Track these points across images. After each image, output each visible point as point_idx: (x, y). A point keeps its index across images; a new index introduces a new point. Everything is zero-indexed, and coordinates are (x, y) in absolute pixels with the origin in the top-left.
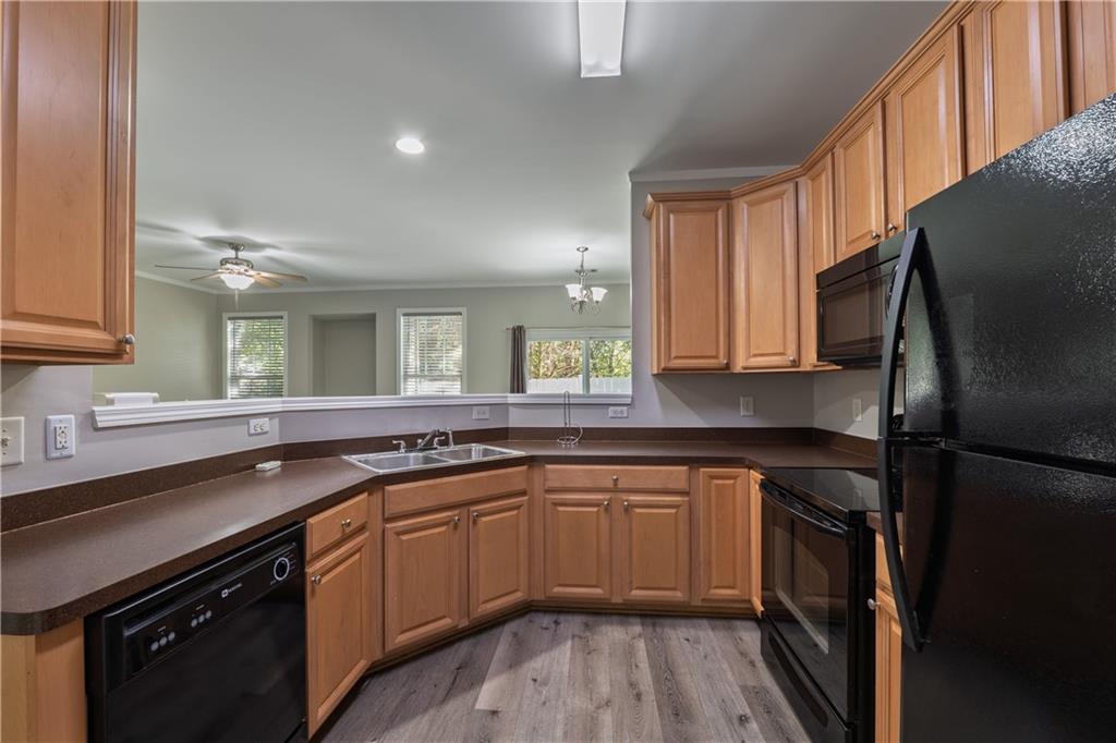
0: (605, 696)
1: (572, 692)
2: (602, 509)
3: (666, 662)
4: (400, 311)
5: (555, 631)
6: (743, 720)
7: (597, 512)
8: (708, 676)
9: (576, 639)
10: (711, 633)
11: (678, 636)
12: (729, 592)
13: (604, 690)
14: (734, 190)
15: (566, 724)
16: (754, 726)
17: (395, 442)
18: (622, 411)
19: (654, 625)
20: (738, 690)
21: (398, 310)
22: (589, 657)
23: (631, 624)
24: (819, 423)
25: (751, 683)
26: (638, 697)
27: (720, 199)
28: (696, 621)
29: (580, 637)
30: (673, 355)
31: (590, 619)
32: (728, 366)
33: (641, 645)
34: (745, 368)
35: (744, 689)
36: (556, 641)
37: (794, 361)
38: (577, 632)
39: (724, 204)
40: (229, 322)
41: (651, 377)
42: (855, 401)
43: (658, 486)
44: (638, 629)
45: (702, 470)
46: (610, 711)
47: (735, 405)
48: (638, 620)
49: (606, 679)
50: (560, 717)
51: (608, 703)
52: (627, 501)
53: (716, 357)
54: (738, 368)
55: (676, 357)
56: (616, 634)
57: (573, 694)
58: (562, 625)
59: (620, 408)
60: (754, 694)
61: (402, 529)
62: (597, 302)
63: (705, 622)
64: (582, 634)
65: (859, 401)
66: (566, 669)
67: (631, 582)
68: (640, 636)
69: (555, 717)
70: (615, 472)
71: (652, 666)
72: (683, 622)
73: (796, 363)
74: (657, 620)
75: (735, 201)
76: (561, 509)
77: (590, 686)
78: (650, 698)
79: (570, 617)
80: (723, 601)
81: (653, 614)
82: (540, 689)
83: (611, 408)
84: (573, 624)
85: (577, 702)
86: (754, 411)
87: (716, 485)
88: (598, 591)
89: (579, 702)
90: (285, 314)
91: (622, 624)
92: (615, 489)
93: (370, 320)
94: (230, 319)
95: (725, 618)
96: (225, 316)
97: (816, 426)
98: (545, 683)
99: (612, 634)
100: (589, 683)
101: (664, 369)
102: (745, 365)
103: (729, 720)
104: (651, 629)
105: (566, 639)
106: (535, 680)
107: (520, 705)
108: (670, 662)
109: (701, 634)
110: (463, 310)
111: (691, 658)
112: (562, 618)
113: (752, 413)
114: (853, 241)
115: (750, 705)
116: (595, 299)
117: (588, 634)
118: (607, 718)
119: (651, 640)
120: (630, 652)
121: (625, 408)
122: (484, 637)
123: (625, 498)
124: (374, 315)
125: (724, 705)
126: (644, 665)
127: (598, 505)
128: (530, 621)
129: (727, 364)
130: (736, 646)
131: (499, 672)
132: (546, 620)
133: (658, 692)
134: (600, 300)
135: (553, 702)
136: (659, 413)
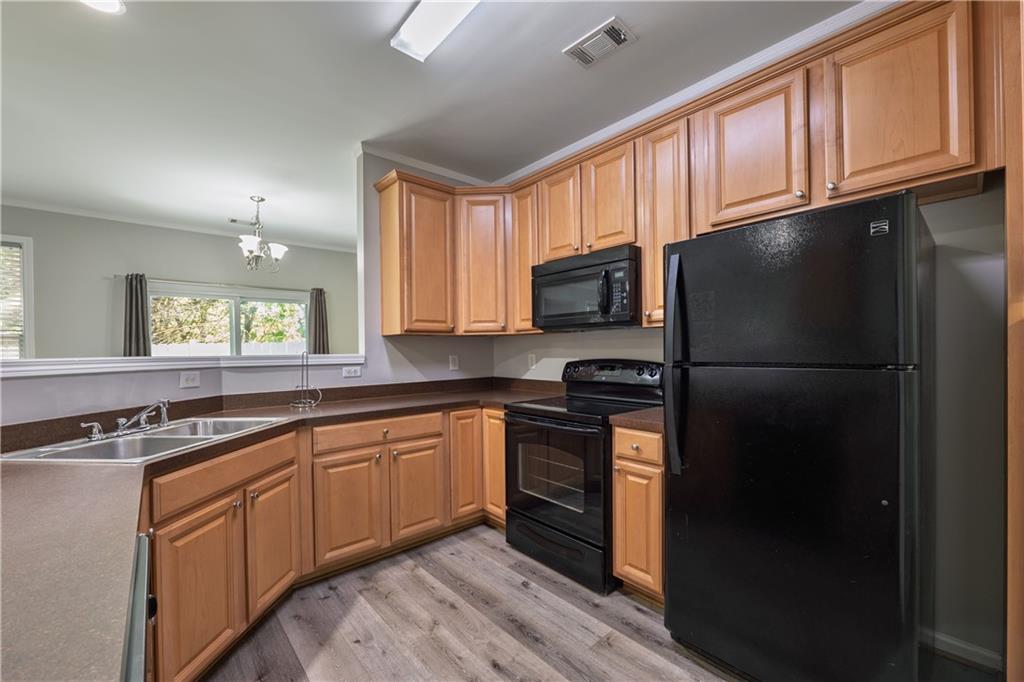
0: (429, 619)
1: (399, 632)
2: (373, 461)
3: (451, 575)
5: (338, 596)
6: (525, 584)
7: (369, 467)
8: (485, 570)
9: (365, 593)
10: (464, 544)
11: (443, 553)
12: (471, 507)
13: (425, 616)
14: (459, 188)
15: (418, 655)
16: (533, 585)
17: (83, 425)
18: (355, 371)
19: (420, 554)
20: (508, 570)
22: (390, 600)
23: (402, 562)
24: (499, 372)
25: (512, 562)
26: (453, 606)
27: (447, 192)
28: (447, 540)
29: (368, 590)
30: (414, 318)
31: (363, 572)
32: (453, 330)
33: (422, 572)
34: (465, 332)
35: (511, 567)
36: (346, 604)
37: (503, 327)
38: (361, 588)
39: (450, 197)
41: (381, 338)
42: (530, 356)
43: (420, 432)
44: (410, 563)
45: (452, 414)
46: (441, 627)
47: (445, 362)
48: (404, 556)
49: (419, 608)
50: (407, 653)
51: (435, 623)
52: (395, 450)
53: (445, 322)
54: (460, 331)
55: (417, 321)
56: (395, 573)
57: (403, 633)
58: (340, 588)
59: (353, 368)
60: (517, 567)
61: (179, 532)
62: (277, 260)
63: (453, 538)
64: (366, 586)
65: (534, 356)
66: (378, 618)
67: (399, 524)
68: (416, 566)
69: (403, 656)
70: (385, 425)
71: (444, 582)
72: (439, 543)
73: (504, 329)
74: (420, 550)
75: (458, 198)
76: (331, 471)
77: (410, 619)
78: (461, 602)
79: (341, 579)
80: (471, 514)
81: (414, 547)
82: (370, 645)
83: (345, 369)
84: (349, 584)
85: (410, 635)
86: (459, 366)
87: (462, 424)
88: (371, 542)
89: (413, 635)
91: (394, 564)
92: (385, 442)
95: (464, 530)
97: (495, 375)
98: (369, 638)
99: (392, 576)
100: (407, 618)
101: (406, 331)
102: (468, 329)
103: (518, 588)
104: (420, 559)
105: (355, 597)
106: (358, 642)
107: (363, 667)
108: (453, 573)
109: (458, 546)
111: (464, 564)
112: (334, 583)
113: (457, 368)
114: (555, 249)
115: (521, 574)
116: (274, 256)
117: (371, 584)
118: (444, 632)
119: (427, 565)
120: (420, 582)
121: (358, 368)
122: (260, 635)
123: (393, 448)
125: (508, 582)
126: (437, 584)
127: (369, 460)
128: (302, 599)
129: (453, 328)
130: (486, 544)
131: (313, 656)
132: (320, 591)
133: (463, 596)
134: (280, 257)
135: (391, 648)
136: (386, 371)
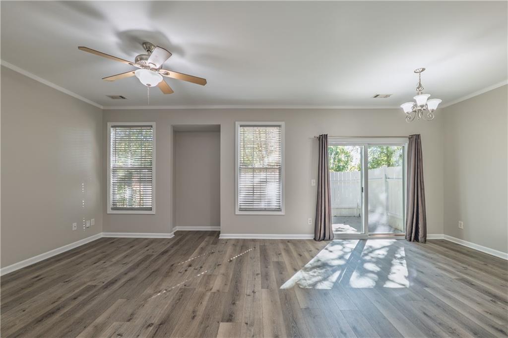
4: (238, 124)
21: (236, 123)
40: (112, 129)
90: (154, 124)
93: (216, 130)
94: (112, 127)
96: (109, 124)
110: (282, 124)
124: (219, 126)
